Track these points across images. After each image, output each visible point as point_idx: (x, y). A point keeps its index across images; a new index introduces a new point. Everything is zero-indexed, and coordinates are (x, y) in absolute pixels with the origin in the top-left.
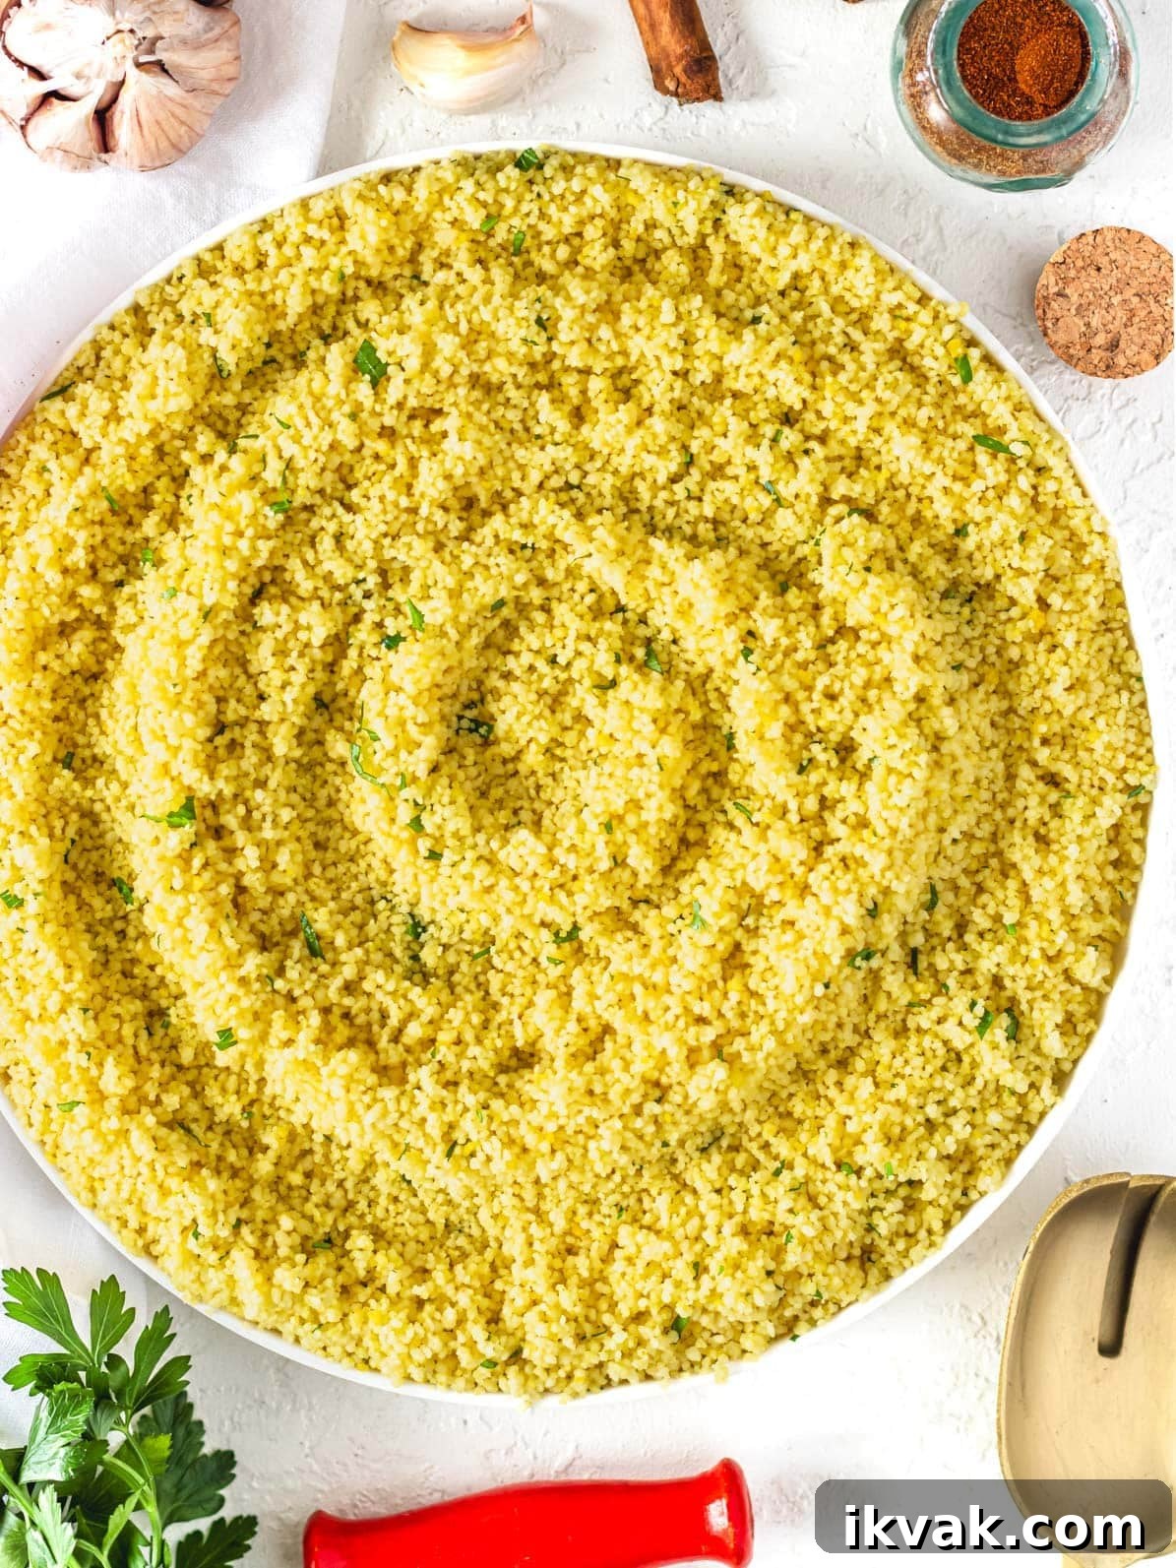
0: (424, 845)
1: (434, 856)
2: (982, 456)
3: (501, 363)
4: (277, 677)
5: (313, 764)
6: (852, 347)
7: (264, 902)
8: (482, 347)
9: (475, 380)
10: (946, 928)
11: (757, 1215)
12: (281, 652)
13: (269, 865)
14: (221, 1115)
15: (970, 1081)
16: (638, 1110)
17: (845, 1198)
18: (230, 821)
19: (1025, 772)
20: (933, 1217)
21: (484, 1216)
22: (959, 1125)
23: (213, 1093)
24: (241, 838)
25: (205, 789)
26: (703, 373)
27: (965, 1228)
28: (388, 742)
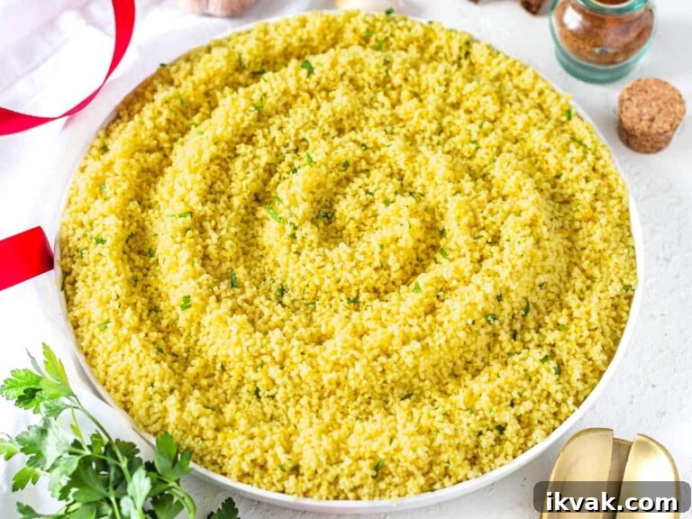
0: (294, 247)
1: (298, 253)
2: (572, 146)
3: (365, 75)
4: (241, 175)
5: (249, 220)
6: (519, 100)
7: (215, 263)
8: (358, 67)
9: (351, 80)
10: (532, 325)
11: (425, 422)
12: (245, 165)
13: (220, 247)
14: (175, 349)
15: (534, 388)
16: (375, 359)
17: (468, 422)
18: (207, 225)
19: (576, 271)
20: (509, 448)
21: (291, 412)
22: (527, 405)
23: (173, 338)
24: (211, 232)
25: (199, 209)
26: (452, 99)
27: (524, 459)
28: (287, 203)
